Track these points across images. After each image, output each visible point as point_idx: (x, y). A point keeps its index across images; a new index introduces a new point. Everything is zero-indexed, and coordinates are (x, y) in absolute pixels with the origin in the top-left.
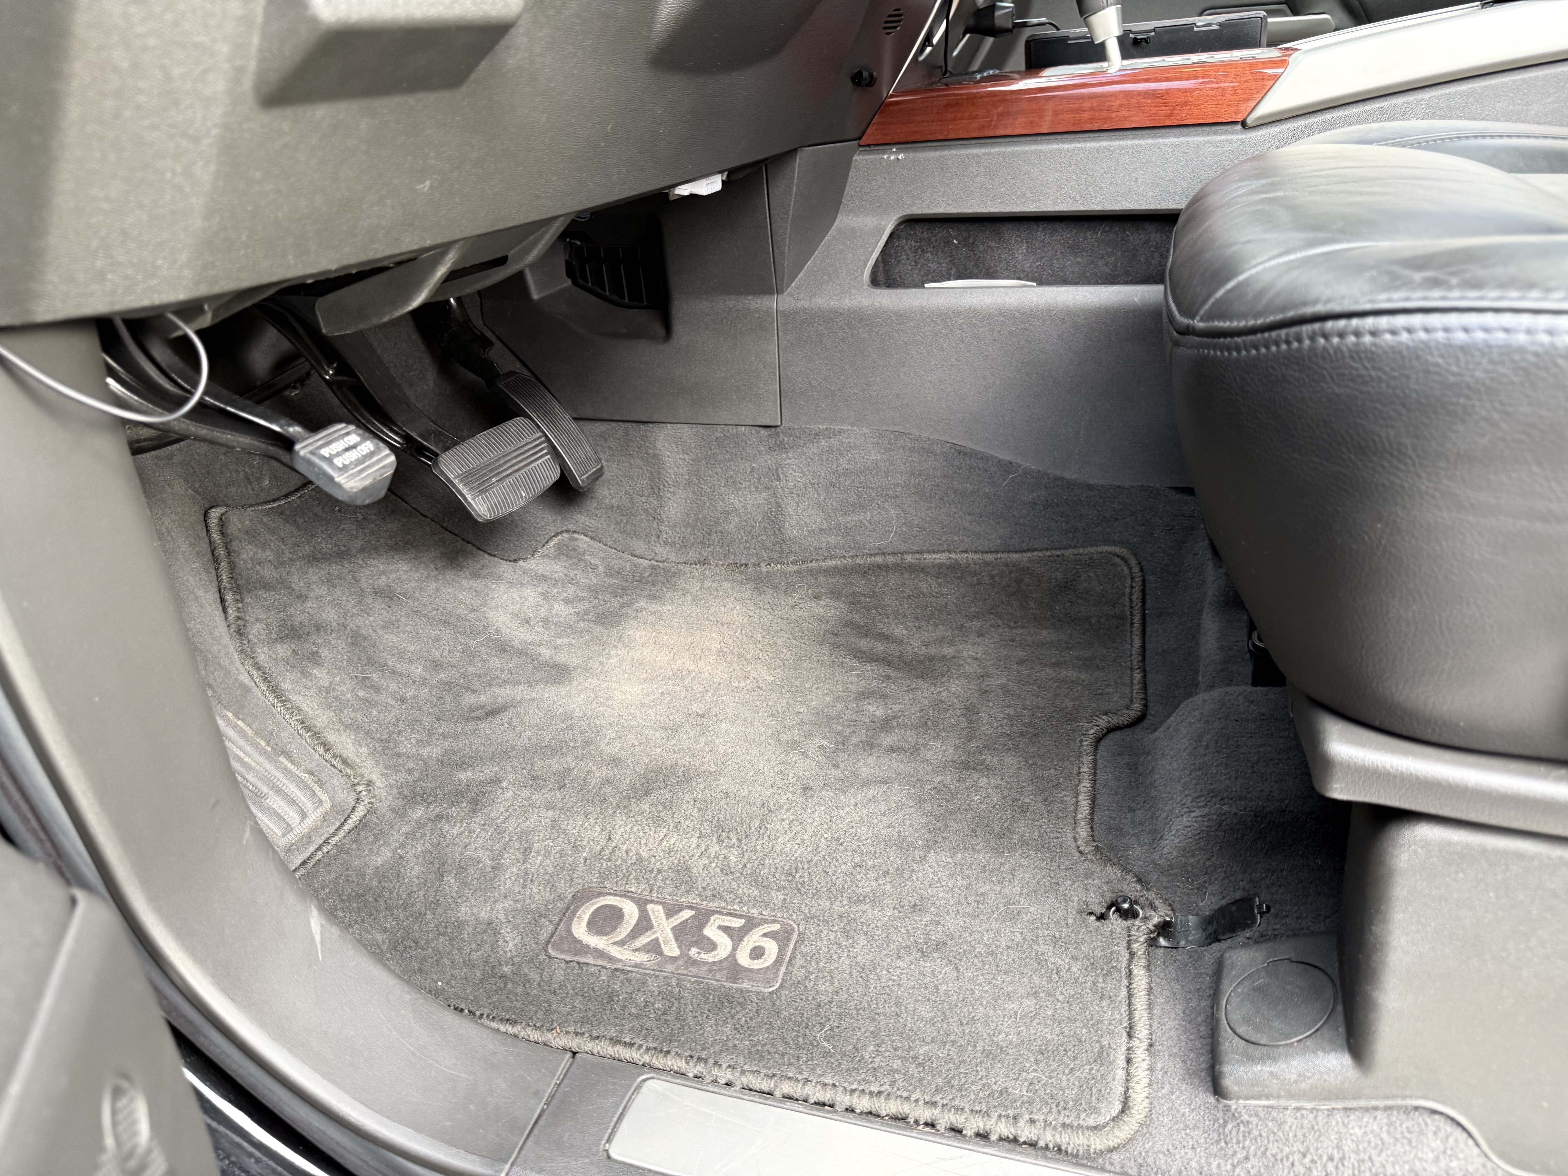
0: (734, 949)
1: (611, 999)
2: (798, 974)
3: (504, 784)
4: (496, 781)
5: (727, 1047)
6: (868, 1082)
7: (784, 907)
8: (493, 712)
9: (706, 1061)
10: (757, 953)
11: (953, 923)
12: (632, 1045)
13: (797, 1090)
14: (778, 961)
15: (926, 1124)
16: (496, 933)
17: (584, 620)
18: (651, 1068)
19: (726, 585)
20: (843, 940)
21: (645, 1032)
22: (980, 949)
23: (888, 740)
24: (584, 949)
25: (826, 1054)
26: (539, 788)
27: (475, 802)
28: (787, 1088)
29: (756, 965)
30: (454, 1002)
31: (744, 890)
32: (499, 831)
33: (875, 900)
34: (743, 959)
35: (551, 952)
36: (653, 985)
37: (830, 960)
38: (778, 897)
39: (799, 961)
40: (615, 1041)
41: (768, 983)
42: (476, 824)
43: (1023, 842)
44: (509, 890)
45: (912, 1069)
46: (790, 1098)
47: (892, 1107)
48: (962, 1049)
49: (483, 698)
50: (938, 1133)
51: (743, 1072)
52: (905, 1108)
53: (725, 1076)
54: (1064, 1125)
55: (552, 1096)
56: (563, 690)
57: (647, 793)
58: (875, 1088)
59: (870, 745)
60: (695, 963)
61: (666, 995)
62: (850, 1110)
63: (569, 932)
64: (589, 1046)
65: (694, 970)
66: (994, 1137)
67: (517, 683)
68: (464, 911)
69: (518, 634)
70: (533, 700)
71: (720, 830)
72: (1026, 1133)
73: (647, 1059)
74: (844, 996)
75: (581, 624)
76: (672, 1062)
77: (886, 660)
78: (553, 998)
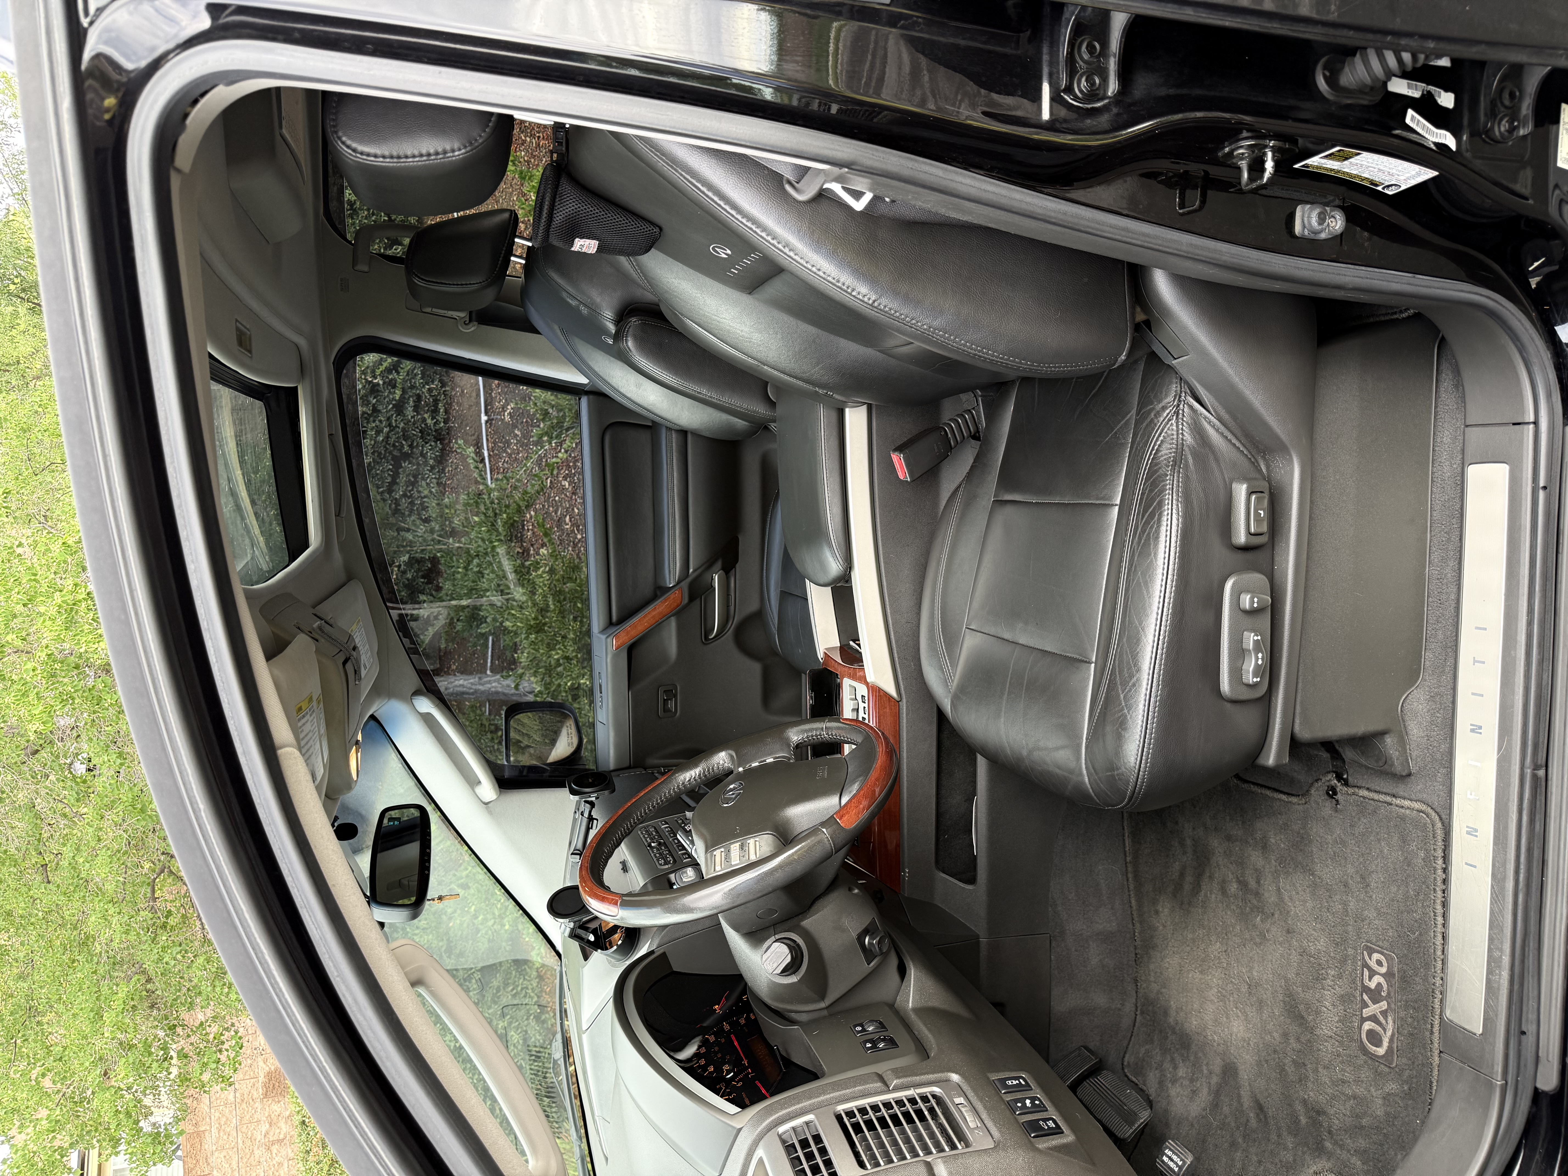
0: (1379, 974)
1: (1412, 1034)
2: (1386, 944)
3: (1306, 1097)
4: (1305, 1102)
5: (1425, 979)
6: (1430, 917)
7: (1355, 949)
8: (1260, 1108)
9: (1433, 989)
10: (1379, 963)
11: (1351, 870)
12: (1432, 1024)
13: (1440, 947)
14: (1382, 953)
15: (1444, 893)
16: (1389, 1094)
17: (1188, 1056)
18: (1441, 1014)
19: (1152, 967)
20: (1367, 921)
21: (1425, 1019)
22: (1361, 860)
23: (1252, 884)
24: (1390, 1048)
25: (1420, 934)
26: (1307, 1077)
27: (1318, 1113)
28: (1439, 953)
29: (1385, 964)
30: (1425, 1114)
31: (1349, 968)
32: (1333, 1097)
33: (1345, 904)
34: (1384, 970)
35: (1394, 1065)
36: (1402, 1014)
37: (1378, 929)
38: (1350, 951)
39: (1380, 943)
40: (1432, 1033)
41: (1393, 959)
42: (1332, 1111)
43: (1304, 828)
44: (1366, 1089)
45: (1421, 897)
46: (1443, 951)
47: (1439, 907)
48: (1409, 876)
49: (1252, 1115)
50: (1447, 888)
51: (1435, 972)
52: (1438, 902)
53: (1438, 982)
54: (1434, 837)
55: (1462, 1062)
56: (1241, 1067)
57: (1303, 1017)
58: (1432, 914)
59: (1257, 894)
60: (1389, 993)
61: (1406, 1007)
62: (1444, 925)
63: (1383, 1056)
64: (1436, 1045)
65: (1392, 994)
66: (1444, 866)
67: (1239, 1096)
68: (1380, 1112)
69: (1204, 1096)
70: (1250, 1085)
71: (1319, 979)
72: (1440, 853)
73: (1437, 1017)
74: (1393, 925)
75: (1192, 1058)
76: (1437, 1006)
77: (1199, 877)
78: (1416, 1063)
